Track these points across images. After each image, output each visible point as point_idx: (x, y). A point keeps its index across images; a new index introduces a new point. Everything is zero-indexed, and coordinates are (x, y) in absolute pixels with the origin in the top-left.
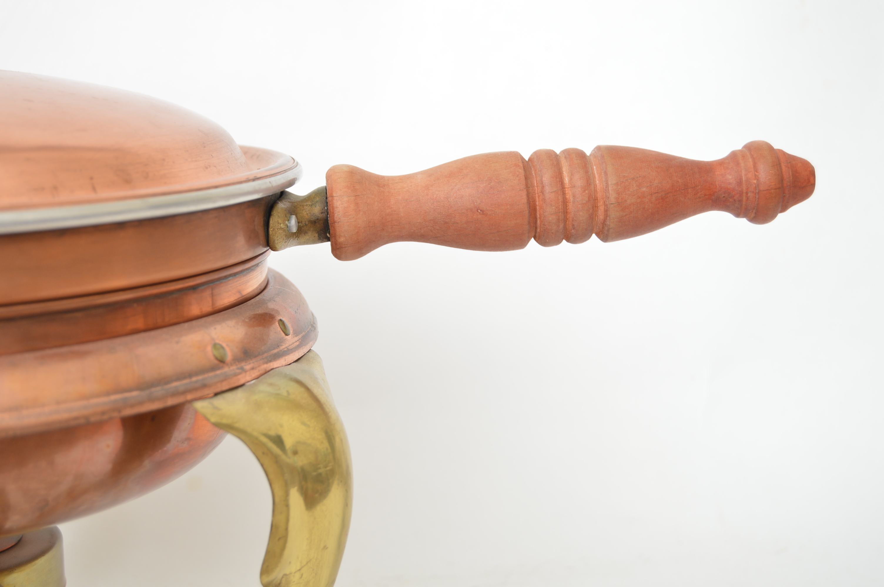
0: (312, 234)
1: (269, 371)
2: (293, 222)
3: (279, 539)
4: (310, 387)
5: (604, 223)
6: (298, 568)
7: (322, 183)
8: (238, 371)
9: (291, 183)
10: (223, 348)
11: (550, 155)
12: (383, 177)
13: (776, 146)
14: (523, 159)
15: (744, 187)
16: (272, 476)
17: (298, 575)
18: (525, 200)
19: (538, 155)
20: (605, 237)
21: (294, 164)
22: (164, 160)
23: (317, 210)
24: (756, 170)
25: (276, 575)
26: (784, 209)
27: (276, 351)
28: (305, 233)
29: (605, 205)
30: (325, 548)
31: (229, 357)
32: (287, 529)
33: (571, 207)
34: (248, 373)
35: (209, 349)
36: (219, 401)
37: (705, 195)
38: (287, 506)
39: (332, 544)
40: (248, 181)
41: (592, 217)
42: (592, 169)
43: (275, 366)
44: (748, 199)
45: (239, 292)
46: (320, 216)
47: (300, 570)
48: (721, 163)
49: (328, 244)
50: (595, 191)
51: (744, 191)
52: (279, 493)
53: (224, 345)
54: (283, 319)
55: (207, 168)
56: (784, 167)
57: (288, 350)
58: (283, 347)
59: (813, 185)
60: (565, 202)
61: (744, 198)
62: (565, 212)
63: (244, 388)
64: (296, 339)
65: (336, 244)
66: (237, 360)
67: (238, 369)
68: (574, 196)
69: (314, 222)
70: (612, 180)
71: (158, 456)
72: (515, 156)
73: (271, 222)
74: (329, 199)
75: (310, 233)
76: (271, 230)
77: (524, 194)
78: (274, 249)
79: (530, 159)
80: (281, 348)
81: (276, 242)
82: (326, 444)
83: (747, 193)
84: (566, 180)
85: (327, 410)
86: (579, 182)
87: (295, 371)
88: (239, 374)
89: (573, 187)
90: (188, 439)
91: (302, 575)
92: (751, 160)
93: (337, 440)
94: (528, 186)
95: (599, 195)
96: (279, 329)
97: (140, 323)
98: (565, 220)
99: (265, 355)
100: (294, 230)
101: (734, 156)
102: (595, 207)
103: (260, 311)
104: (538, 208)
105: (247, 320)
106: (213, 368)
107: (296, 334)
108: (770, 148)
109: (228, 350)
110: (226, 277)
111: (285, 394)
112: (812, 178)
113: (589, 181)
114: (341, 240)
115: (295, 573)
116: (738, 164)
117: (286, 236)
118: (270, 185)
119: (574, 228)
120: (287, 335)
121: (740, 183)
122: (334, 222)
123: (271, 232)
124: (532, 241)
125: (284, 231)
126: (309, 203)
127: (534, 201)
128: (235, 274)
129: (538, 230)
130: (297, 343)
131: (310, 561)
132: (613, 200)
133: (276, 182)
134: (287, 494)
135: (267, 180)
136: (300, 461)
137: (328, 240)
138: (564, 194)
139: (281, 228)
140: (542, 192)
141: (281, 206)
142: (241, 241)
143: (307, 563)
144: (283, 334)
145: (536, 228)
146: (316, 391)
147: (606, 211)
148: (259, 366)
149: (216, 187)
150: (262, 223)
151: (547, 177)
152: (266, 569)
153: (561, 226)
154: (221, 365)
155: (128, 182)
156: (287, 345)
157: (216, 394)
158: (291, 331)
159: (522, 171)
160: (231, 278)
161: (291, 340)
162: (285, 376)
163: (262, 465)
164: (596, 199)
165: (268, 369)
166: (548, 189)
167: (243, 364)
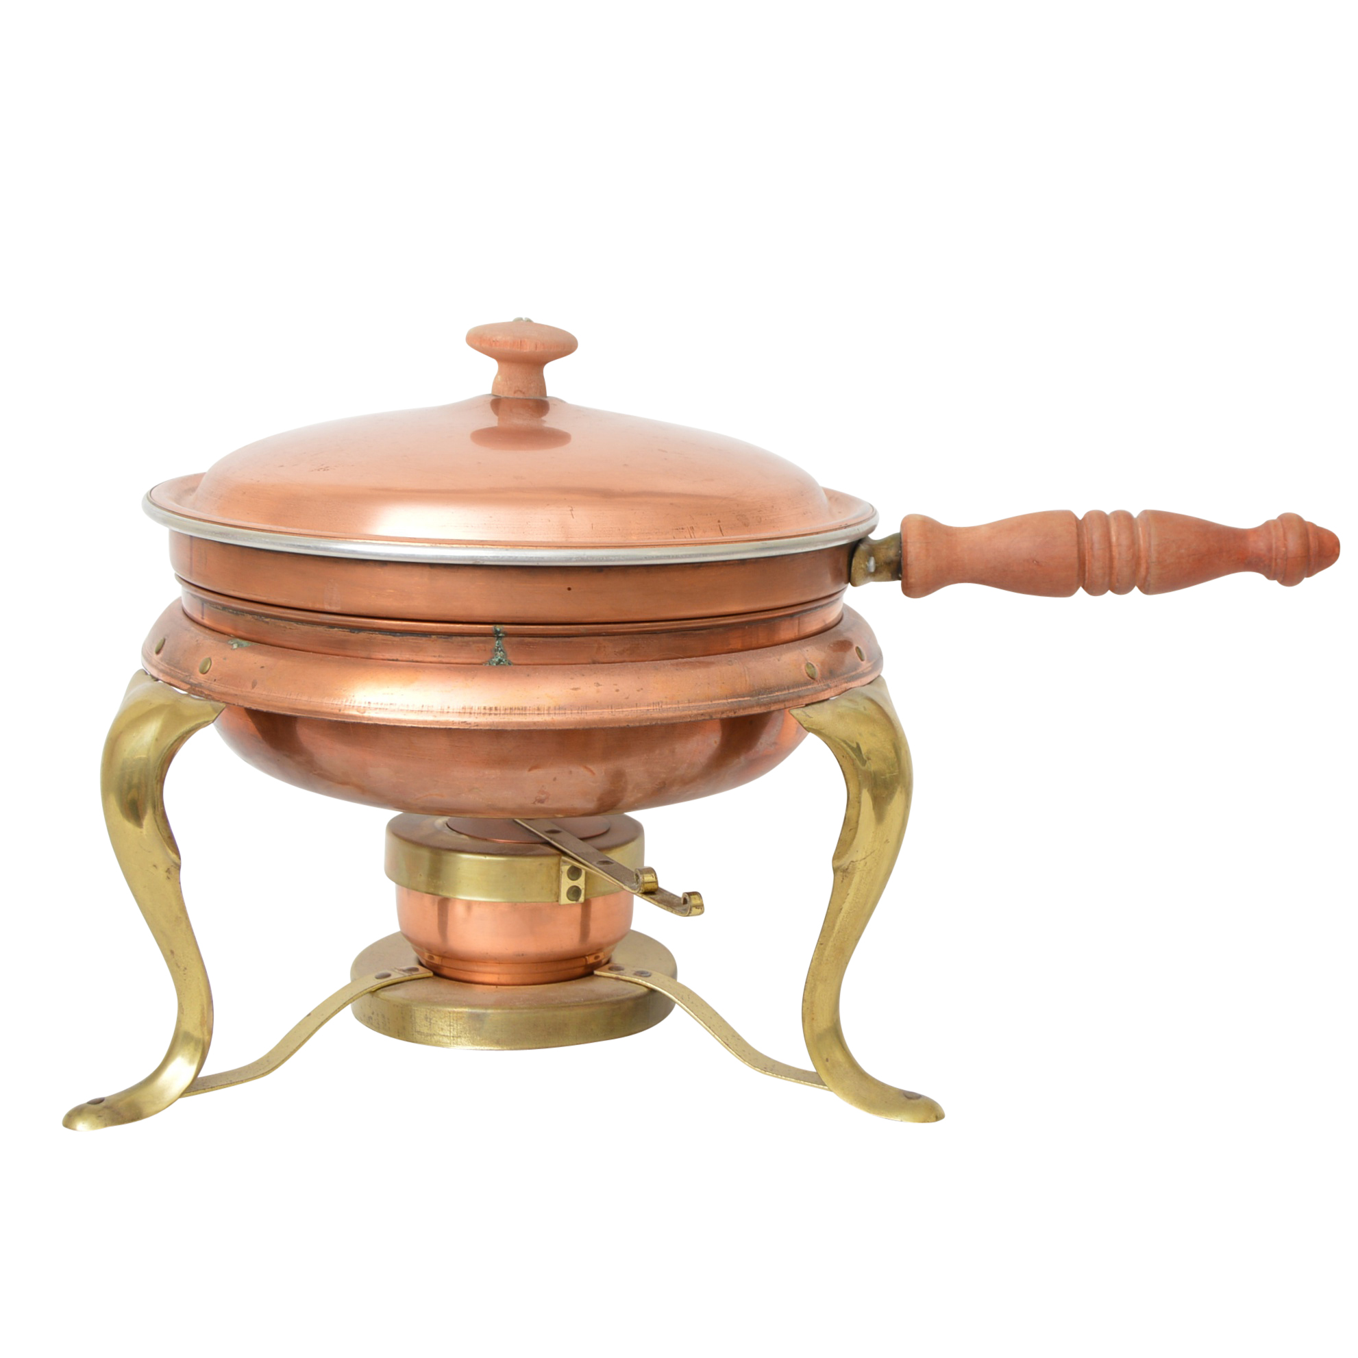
0: (886, 574)
1: (848, 690)
2: (872, 563)
3: (851, 830)
4: (881, 705)
5: (1145, 579)
6: (864, 857)
7: (897, 530)
8: (825, 687)
9: (872, 530)
10: (813, 667)
11: (1100, 516)
12: (951, 528)
13: (1306, 519)
14: (1076, 518)
15: (1274, 553)
16: (848, 776)
17: (863, 862)
18: (1075, 554)
19: (1090, 516)
20: (1146, 589)
21: (874, 513)
22: (773, 507)
23: (892, 553)
24: (1285, 539)
25: (845, 862)
26: (1310, 574)
27: (853, 673)
28: (881, 572)
29: (1147, 563)
30: (887, 841)
31: (818, 675)
32: (857, 822)
33: (1116, 563)
34: (832, 690)
35: (803, 667)
36: (809, 710)
37: (1238, 559)
38: (859, 802)
39: (893, 839)
40: (841, 528)
41: (1135, 573)
42: (1138, 530)
43: (853, 686)
44: (1276, 564)
45: (824, 621)
46: (895, 558)
47: (864, 859)
48: (1255, 531)
49: (899, 582)
50: (1139, 550)
51: (1274, 557)
52: (853, 790)
53: (815, 665)
54: (860, 647)
55: (805, 514)
56: (1311, 538)
57: (864, 673)
58: (859, 671)
59: (1338, 555)
60: (1111, 559)
61: (1273, 564)
62: (1111, 567)
63: (829, 701)
64: (869, 664)
65: (907, 584)
66: (824, 678)
67: (825, 685)
68: (1120, 554)
69: (888, 564)
70: (1154, 542)
71: (752, 754)
72: (1069, 515)
73: (854, 562)
74: (903, 544)
75: (884, 573)
76: (853, 569)
77: (1075, 550)
78: (854, 585)
79: (1084, 519)
80: (858, 671)
81: (857, 579)
82: (893, 755)
83: (1276, 560)
84: (1114, 539)
85: (895, 725)
86: (1125, 541)
87: (868, 691)
88: (826, 689)
89: (1119, 545)
90: (775, 743)
91: (866, 863)
92: (1281, 530)
93: (903, 753)
94: (1079, 543)
95: (1143, 554)
96: (856, 655)
97: (737, 644)
98: (1111, 574)
99: (846, 676)
100: (872, 570)
101: (1267, 525)
102: (1138, 564)
103: (841, 639)
104: (1087, 562)
105: (832, 645)
106: (806, 684)
107: (869, 661)
108: (1300, 520)
109: (817, 668)
110: (816, 608)
111: (862, 709)
112: (1337, 549)
113: (1134, 542)
114: (912, 580)
115: (861, 861)
116: (1270, 533)
117: (865, 574)
118: (858, 532)
119: (1118, 582)
120: (862, 660)
121: (1270, 550)
122: (907, 565)
123: (852, 571)
124: (1081, 589)
125: (864, 570)
126: (885, 547)
127: (1084, 556)
128: (821, 606)
129: (1086, 582)
130: (870, 668)
131: (874, 851)
132: (1154, 558)
133: (862, 528)
134: (860, 793)
135: (856, 527)
136: (873, 766)
137: (900, 579)
138: (1111, 551)
139: (862, 568)
140: (1092, 548)
141: (863, 547)
142: (828, 579)
143: (871, 853)
144: (859, 660)
145: (1084, 580)
146: (887, 709)
147: (1148, 568)
148: (841, 684)
149: (817, 533)
150: (846, 563)
151: (1096, 536)
152: (837, 857)
153: (1107, 579)
154: (812, 681)
155: (746, 525)
156: (862, 669)
157: (807, 705)
158: (865, 658)
159: (1074, 529)
160: (819, 609)
161: (865, 665)
162: (862, 695)
163: (841, 766)
164: (1139, 558)
165: (848, 688)
166: (1096, 546)
167: (829, 682)
